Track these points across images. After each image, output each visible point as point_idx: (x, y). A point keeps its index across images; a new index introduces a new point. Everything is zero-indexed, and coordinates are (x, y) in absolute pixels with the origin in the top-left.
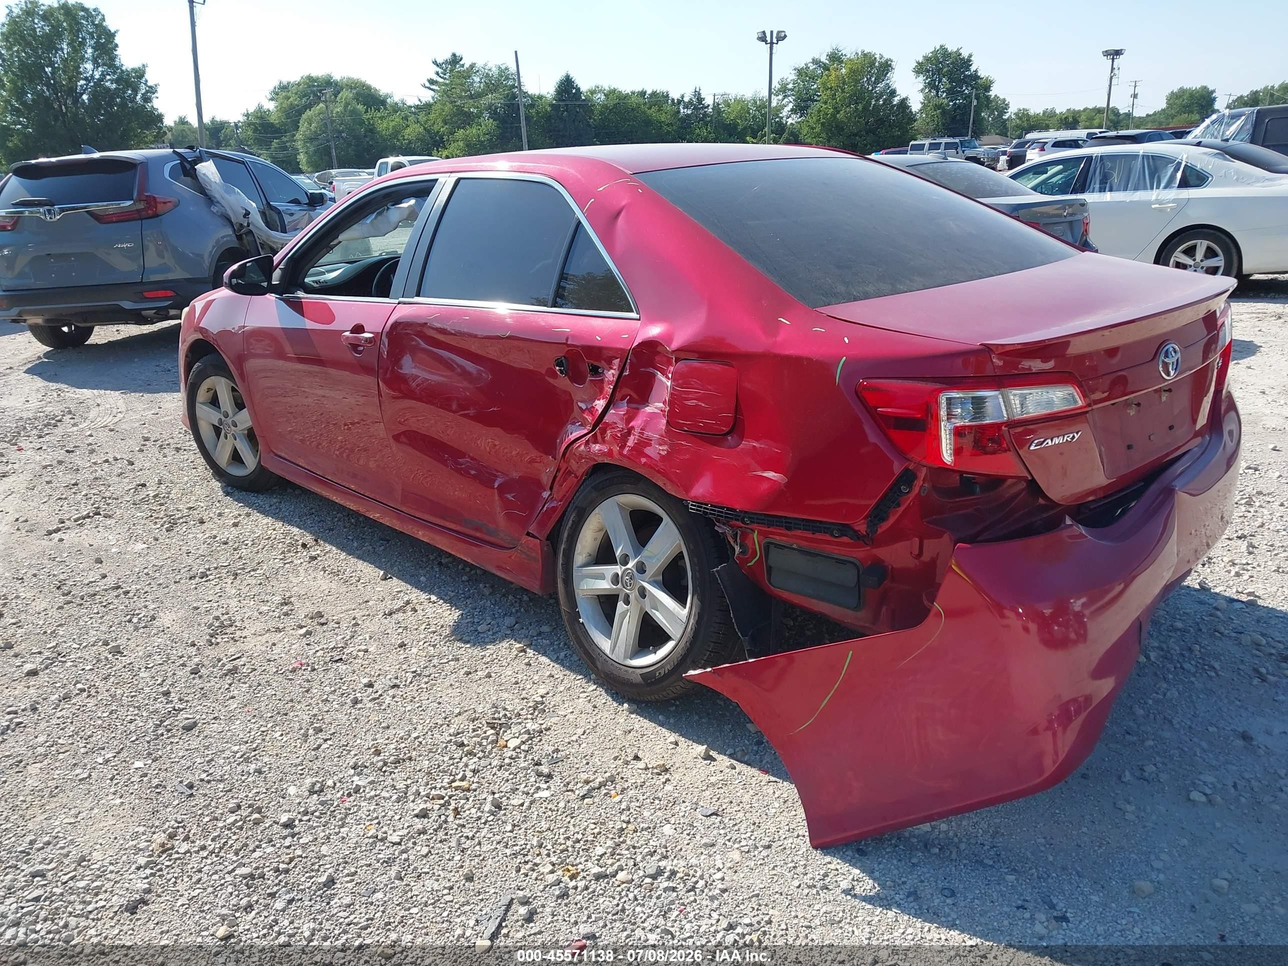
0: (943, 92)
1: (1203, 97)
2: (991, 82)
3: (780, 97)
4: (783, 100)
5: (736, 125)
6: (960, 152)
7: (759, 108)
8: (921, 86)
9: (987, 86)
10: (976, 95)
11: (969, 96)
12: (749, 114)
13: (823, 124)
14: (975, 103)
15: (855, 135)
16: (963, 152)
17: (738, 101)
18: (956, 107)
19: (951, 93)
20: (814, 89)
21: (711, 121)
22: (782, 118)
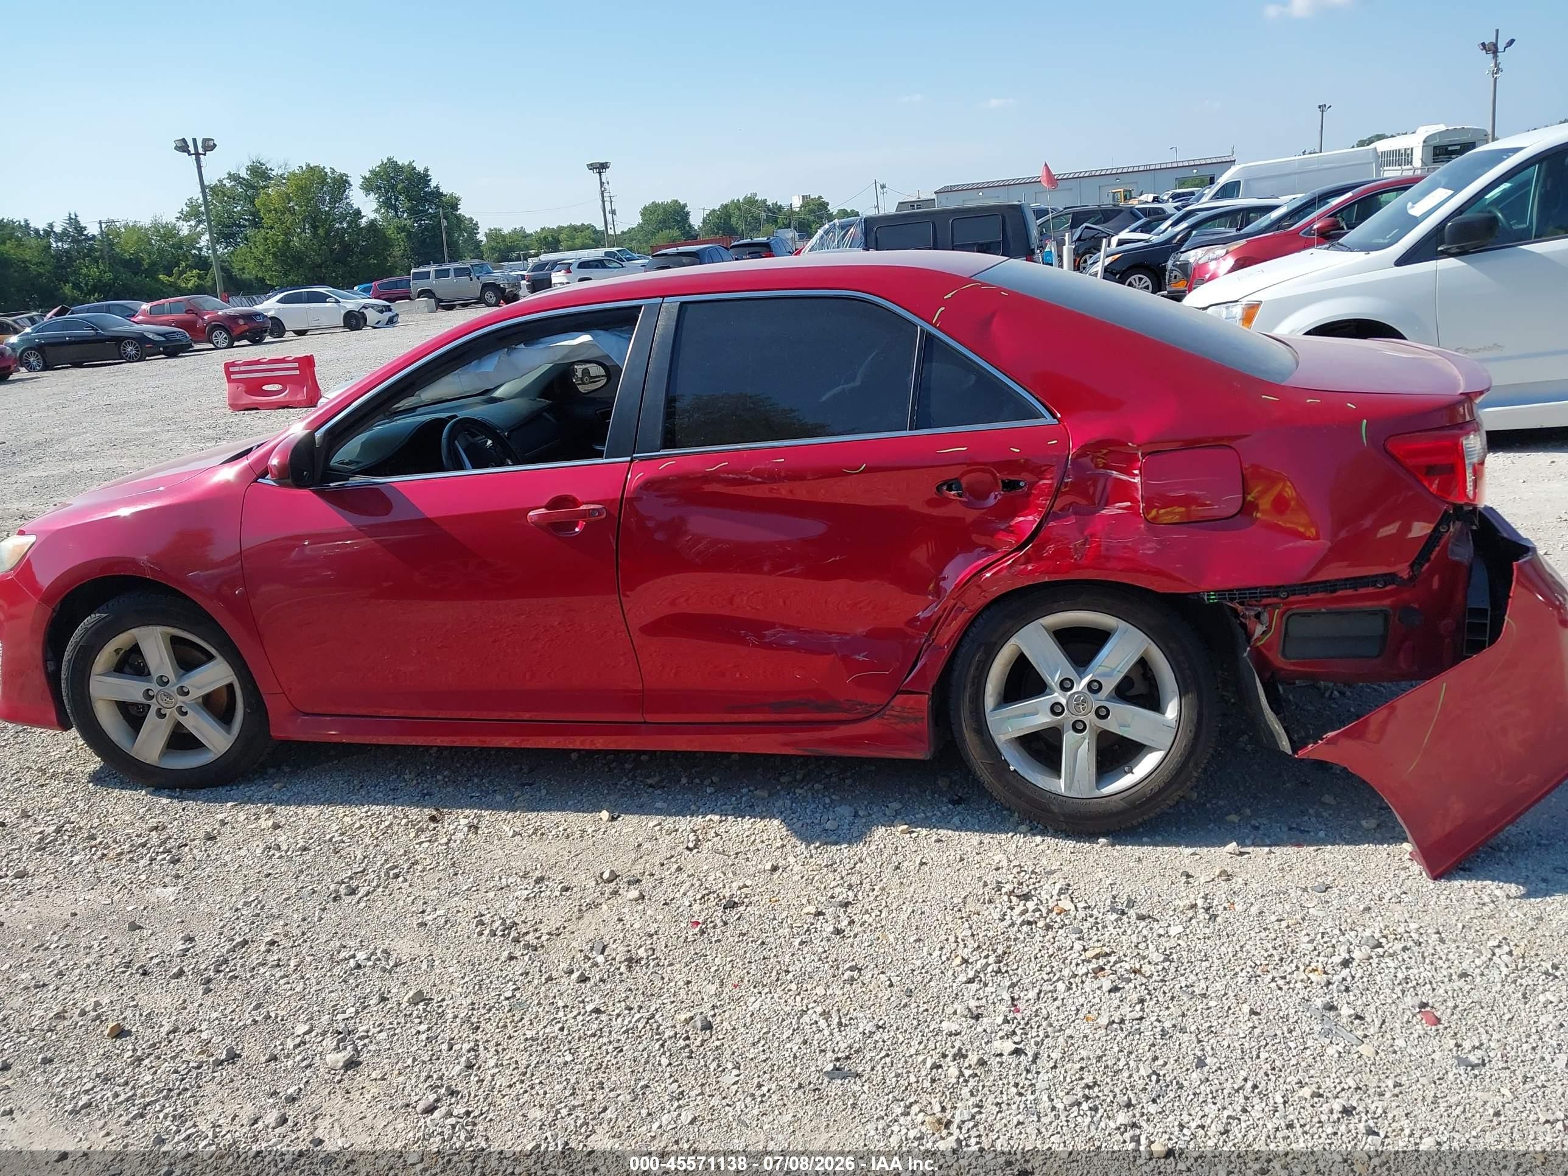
0: (403, 212)
1: (676, 212)
2: (458, 199)
3: (193, 223)
4: (197, 226)
5: (139, 262)
6: (475, 279)
7: (164, 238)
8: (375, 206)
9: (454, 204)
10: (444, 214)
11: (435, 216)
12: (151, 244)
13: (274, 254)
14: (445, 223)
15: (320, 266)
16: (478, 278)
17: (134, 229)
18: (424, 229)
19: (413, 212)
20: (239, 212)
21: (102, 257)
22: (200, 249)
